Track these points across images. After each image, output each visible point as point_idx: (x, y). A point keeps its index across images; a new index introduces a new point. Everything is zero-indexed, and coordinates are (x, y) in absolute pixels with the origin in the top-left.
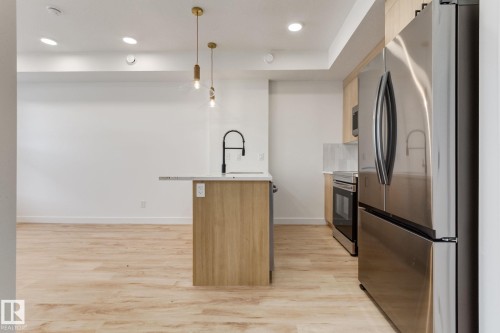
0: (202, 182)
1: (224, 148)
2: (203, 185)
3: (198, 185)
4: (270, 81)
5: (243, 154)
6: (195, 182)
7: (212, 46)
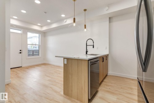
0: (66, 58)
1: (87, 45)
2: (66, 59)
3: (65, 59)
4: (110, 18)
5: (93, 47)
6: (64, 58)
7: (85, 10)
